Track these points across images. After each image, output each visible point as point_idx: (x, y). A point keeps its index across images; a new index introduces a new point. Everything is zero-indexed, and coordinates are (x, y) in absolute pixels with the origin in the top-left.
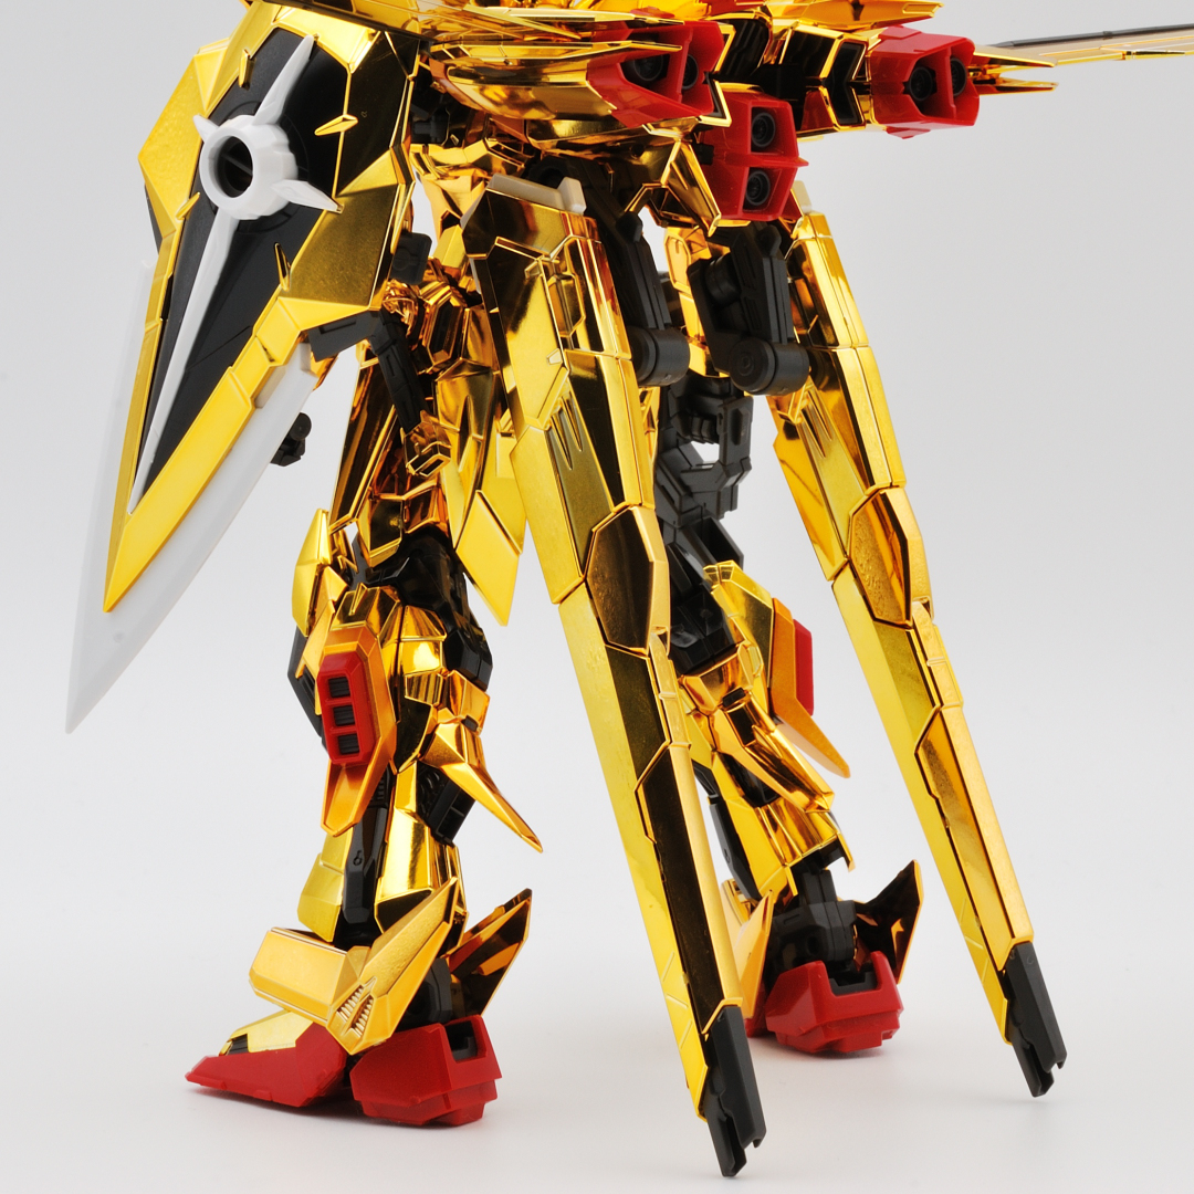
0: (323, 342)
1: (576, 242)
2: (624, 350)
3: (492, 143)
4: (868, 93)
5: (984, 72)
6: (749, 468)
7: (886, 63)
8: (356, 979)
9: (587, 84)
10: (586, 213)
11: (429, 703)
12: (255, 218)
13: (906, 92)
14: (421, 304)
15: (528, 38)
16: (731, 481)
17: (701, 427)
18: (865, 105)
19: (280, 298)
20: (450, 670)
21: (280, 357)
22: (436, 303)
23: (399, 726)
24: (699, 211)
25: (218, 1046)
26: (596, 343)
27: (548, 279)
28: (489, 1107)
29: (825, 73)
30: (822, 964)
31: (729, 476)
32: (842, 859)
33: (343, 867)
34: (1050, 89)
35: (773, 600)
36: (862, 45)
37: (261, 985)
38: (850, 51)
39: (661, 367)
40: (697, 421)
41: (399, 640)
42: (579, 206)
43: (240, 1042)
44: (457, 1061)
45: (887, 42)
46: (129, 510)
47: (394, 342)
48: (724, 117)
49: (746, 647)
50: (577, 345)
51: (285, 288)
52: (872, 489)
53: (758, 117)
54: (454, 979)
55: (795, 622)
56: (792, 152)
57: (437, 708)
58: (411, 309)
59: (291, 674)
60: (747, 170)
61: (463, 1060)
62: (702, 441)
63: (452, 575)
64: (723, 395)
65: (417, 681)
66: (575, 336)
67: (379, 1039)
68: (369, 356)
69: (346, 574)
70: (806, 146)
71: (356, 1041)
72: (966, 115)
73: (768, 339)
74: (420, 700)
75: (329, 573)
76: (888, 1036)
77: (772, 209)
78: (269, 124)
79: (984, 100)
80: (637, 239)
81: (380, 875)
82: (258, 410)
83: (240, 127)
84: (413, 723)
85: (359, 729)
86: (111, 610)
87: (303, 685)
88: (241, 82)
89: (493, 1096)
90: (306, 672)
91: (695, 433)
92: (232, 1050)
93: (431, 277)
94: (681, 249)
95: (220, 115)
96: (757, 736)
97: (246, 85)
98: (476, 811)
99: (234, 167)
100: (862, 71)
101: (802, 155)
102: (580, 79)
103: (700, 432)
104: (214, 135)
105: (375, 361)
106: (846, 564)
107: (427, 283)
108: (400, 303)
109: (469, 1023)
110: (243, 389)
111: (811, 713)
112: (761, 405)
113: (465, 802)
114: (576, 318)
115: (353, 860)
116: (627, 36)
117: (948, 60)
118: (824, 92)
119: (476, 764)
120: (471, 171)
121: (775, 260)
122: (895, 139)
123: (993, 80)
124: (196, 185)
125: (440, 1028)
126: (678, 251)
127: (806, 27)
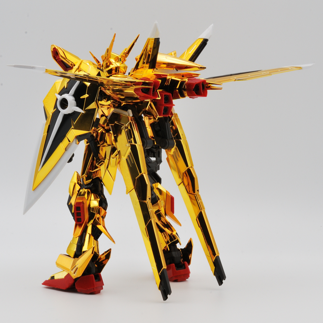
0: (79, 138)
1: (131, 122)
2: (141, 143)
3: (112, 101)
4: (186, 90)
5: (208, 85)
6: (162, 162)
7: (189, 85)
8: (75, 264)
9: (134, 93)
10: (132, 116)
11: (95, 213)
12: (68, 114)
13: (193, 90)
14: (97, 132)
15: (123, 85)
16: (158, 165)
17: (151, 154)
18: (186, 93)
19: (72, 129)
20: (100, 206)
21: (71, 140)
22: (100, 132)
23: (89, 217)
24: (154, 114)
25: (48, 278)
26: (135, 142)
27: (126, 129)
28: (101, 291)
29: (178, 87)
30: (174, 264)
31: (158, 164)
32: (179, 243)
33: (76, 243)
34: (221, 89)
35: (166, 191)
36: (185, 81)
37: (58, 265)
38: (182, 83)
39: (147, 146)
40: (150, 153)
41: (90, 200)
42: (131, 115)
43: (53, 277)
44: (96, 282)
45: (189, 80)
46: (39, 170)
47: (92, 140)
48: (159, 97)
49: (160, 201)
50: (132, 143)
51: (73, 128)
52: (188, 167)
53: (165, 96)
54: (96, 266)
55: (171, 195)
56: (172, 103)
57: (97, 214)
58: (95, 133)
59: (68, 204)
60: (163, 107)
61: (97, 281)
62: (151, 157)
63: (101, 187)
64: (156, 148)
65: (93, 209)
66: (131, 141)
67: (79, 276)
68: (87, 143)
69: (80, 185)
70: (175, 101)
71: (74, 276)
72: (205, 95)
73: (167, 138)
74: (94, 212)
75: (77, 185)
76: (188, 278)
77: (168, 114)
78: (71, 96)
79: (208, 91)
80: (142, 120)
81: (83, 246)
82: (66, 151)
83: (66, 96)
84: (91, 216)
85: (82, 217)
86: (34, 190)
87: (70, 206)
88: (66, 87)
89: (102, 289)
90: (71, 204)
91: (150, 155)
92: (51, 279)
93: (99, 127)
94: (147, 119)
95: (61, 93)
96: (162, 219)
97: (66, 88)
98: (103, 234)
99: (64, 103)
100: (185, 86)
101: (174, 103)
102: (133, 91)
103: (151, 155)
104: (60, 98)
105: (88, 144)
106: (182, 182)
107: (99, 128)
108: (93, 132)
109: (98, 275)
110: (63, 146)
111: (174, 214)
112: (163, 151)
113: (100, 232)
114: (131, 137)
115: (78, 242)
116: (141, 84)
117: (201, 84)
118: (177, 91)
119: (103, 225)
120: (107, 106)
121: (168, 123)
122: (191, 99)
123: (209, 87)
124: (56, 106)
125: (93, 275)
126: (146, 120)
127: (173, 78)
